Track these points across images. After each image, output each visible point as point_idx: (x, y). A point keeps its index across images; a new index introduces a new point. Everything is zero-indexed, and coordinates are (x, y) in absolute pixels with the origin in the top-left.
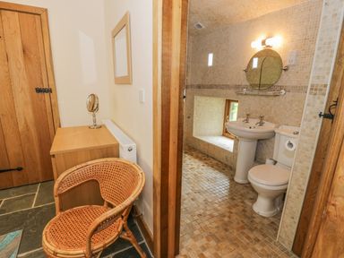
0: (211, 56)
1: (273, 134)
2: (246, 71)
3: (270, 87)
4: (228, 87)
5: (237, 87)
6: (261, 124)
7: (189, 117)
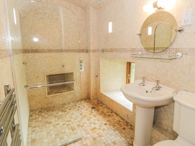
0: (110, 24)
1: (172, 101)
2: (140, 35)
3: (165, 50)
4: (125, 50)
5: (133, 50)
6: (158, 88)
7: (97, 76)
